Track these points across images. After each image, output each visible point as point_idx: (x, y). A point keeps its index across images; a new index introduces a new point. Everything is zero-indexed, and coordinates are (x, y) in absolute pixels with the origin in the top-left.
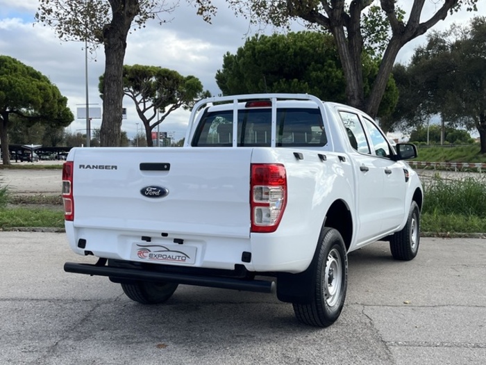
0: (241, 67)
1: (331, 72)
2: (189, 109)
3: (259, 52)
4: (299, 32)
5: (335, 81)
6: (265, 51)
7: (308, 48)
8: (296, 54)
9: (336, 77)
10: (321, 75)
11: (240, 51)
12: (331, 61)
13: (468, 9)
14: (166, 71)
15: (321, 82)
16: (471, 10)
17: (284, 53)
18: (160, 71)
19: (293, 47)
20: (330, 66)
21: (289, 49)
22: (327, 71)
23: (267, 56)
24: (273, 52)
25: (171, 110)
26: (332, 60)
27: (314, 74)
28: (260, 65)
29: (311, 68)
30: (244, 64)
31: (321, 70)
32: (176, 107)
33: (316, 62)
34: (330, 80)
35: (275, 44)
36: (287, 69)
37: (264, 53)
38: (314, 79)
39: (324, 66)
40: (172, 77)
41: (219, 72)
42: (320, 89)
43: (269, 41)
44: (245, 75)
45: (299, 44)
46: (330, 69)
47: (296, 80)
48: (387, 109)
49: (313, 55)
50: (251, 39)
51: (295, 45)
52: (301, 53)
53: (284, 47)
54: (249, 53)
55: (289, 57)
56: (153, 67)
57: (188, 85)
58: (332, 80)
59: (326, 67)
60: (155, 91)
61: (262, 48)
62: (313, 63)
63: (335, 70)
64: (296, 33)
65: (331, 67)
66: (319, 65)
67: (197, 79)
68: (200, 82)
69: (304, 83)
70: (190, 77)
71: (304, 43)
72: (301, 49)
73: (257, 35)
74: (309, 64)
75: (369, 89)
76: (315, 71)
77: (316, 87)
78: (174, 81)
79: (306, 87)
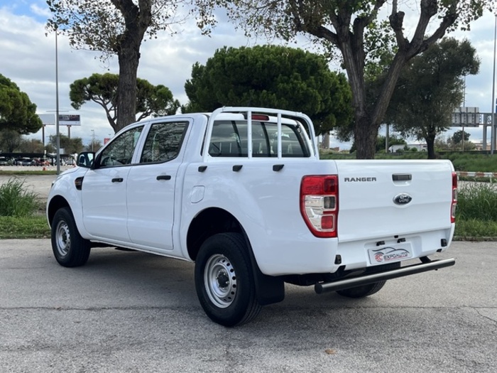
0: (211, 77)
1: (296, 85)
3: (229, 63)
4: (264, 46)
6: (234, 63)
7: (275, 61)
8: (264, 67)
9: (302, 89)
10: (288, 87)
11: (210, 62)
12: (296, 74)
13: (462, 29)
15: (287, 93)
16: (465, 29)
17: (253, 65)
19: (262, 60)
20: (296, 78)
21: (257, 61)
22: (292, 83)
23: (236, 67)
24: (242, 63)
25: (141, 118)
26: (298, 73)
27: (281, 85)
28: (229, 76)
29: (279, 79)
30: (214, 74)
31: (287, 82)
32: (147, 115)
33: (283, 74)
34: (296, 92)
35: (244, 56)
36: (255, 80)
37: (233, 65)
38: (281, 90)
39: (290, 78)
40: (143, 86)
41: (188, 81)
42: (286, 99)
43: (238, 53)
44: (215, 86)
45: (267, 57)
46: (295, 81)
47: (264, 91)
48: (346, 120)
49: (279, 68)
50: (220, 50)
51: (263, 57)
52: (269, 65)
53: (253, 59)
54: (219, 64)
55: (257, 70)
57: (160, 93)
58: (298, 91)
59: (292, 79)
61: (231, 60)
62: (280, 75)
63: (300, 82)
64: (261, 46)
65: (297, 80)
66: (286, 78)
67: (167, 89)
68: (170, 91)
69: (272, 94)
70: (160, 87)
71: (271, 56)
72: (268, 61)
73: (225, 47)
74: (277, 76)
75: (330, 101)
76: (282, 82)
77: (283, 98)
78: (144, 89)
79: (273, 98)
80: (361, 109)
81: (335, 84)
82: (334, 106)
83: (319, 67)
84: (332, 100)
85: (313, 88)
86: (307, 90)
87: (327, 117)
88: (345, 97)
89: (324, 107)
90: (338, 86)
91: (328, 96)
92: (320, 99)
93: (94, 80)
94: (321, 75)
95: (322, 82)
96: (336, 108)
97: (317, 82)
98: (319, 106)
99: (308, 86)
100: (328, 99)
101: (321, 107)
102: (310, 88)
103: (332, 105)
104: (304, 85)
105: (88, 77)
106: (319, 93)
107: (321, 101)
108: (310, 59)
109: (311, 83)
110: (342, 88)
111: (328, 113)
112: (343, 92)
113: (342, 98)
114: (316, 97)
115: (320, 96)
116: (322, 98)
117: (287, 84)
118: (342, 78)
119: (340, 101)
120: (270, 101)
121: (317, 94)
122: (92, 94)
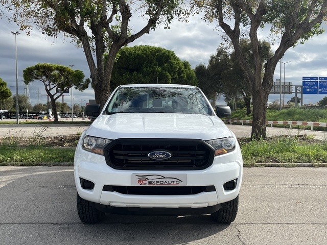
1: (155, 69)
2: (78, 89)
5: (158, 73)
7: (143, 55)
8: (135, 58)
10: (149, 70)
14: (61, 67)
15: (150, 74)
17: (129, 57)
18: (58, 67)
19: (134, 54)
21: (131, 54)
22: (153, 68)
25: (66, 89)
26: (157, 61)
27: (145, 69)
29: (144, 65)
32: (69, 88)
33: (148, 62)
34: (155, 73)
36: (131, 66)
38: (146, 72)
45: (137, 52)
46: (155, 67)
47: (135, 72)
49: (145, 59)
51: (135, 52)
52: (138, 57)
53: (128, 54)
55: (131, 59)
57: (75, 75)
59: (152, 65)
60: (58, 78)
62: (146, 63)
63: (157, 67)
65: (156, 65)
66: (149, 64)
67: (81, 72)
68: (83, 74)
69: (140, 74)
70: (77, 71)
71: (140, 52)
72: (138, 55)
76: (147, 67)
77: (147, 77)
78: (67, 72)
79: (141, 77)
81: (180, 68)
83: (170, 58)
84: (179, 78)
85: (166, 70)
88: (188, 76)
89: (173, 82)
90: (183, 69)
91: (176, 75)
92: (170, 77)
94: (171, 63)
95: (172, 67)
97: (168, 67)
99: (163, 69)
100: (176, 77)
102: (163, 71)
104: (160, 69)
105: (34, 66)
106: (170, 74)
107: (171, 80)
108: (164, 53)
109: (165, 68)
110: (186, 71)
112: (187, 73)
114: (167, 76)
115: (170, 75)
116: (172, 76)
117: (150, 68)
118: (186, 65)
119: (185, 78)
120: (139, 78)
121: (168, 74)
122: (38, 76)
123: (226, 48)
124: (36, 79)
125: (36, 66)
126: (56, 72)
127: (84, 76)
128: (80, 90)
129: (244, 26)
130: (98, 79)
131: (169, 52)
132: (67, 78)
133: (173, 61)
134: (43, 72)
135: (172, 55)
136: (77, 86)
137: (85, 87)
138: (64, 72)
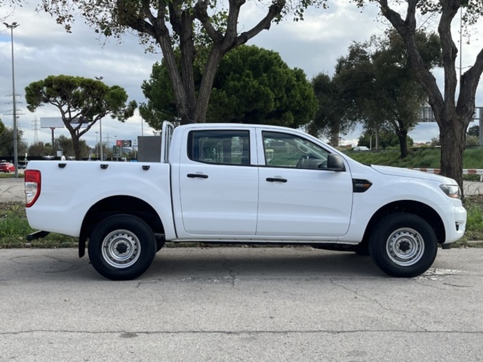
1: (248, 82)
2: (117, 118)
5: (252, 90)
9: (254, 88)
10: (238, 84)
12: (248, 71)
13: (294, 19)
14: (90, 81)
15: (238, 91)
18: (83, 82)
20: (248, 76)
22: (244, 81)
25: (97, 119)
26: (250, 70)
27: (231, 83)
29: (229, 78)
31: (239, 80)
32: (102, 116)
33: (235, 72)
34: (247, 90)
38: (232, 88)
40: (97, 87)
41: (145, 82)
42: (238, 97)
46: (247, 79)
47: (215, 89)
49: (231, 65)
56: (78, 78)
58: (249, 90)
59: (244, 77)
60: (83, 100)
62: (232, 73)
63: (252, 79)
66: (237, 75)
67: (123, 89)
68: (125, 92)
69: (222, 91)
70: (115, 87)
74: (229, 74)
75: (285, 98)
76: (233, 80)
77: (233, 96)
78: (99, 90)
79: (223, 96)
80: (184, 106)
81: (289, 81)
82: (290, 103)
83: (272, 64)
84: (288, 97)
85: (265, 85)
86: (259, 87)
87: (283, 115)
88: (302, 94)
89: (278, 105)
90: (294, 82)
91: (283, 93)
92: (272, 96)
93: (49, 82)
94: (275, 72)
95: (275, 79)
96: (292, 105)
97: (270, 80)
98: (273, 104)
99: (260, 84)
100: (282, 97)
101: (275, 105)
102: (262, 86)
103: (288, 103)
104: (255, 83)
105: (43, 80)
106: (272, 90)
107: (275, 101)
108: (263, 56)
109: (263, 80)
110: (298, 86)
111: (285, 111)
112: (300, 89)
113: (298, 95)
114: (268, 95)
115: (272, 93)
116: (276, 95)
117: (239, 81)
118: (299, 75)
119: (297, 99)
120: (220, 98)
121: (269, 91)
122: (49, 96)
123: (365, 46)
124: (46, 101)
125: (46, 80)
126: (80, 90)
127: (127, 96)
128: (119, 119)
129: (423, 14)
130: (187, 105)
131: (271, 53)
132: (98, 100)
133: (278, 69)
134: (58, 90)
135: (275, 58)
136: (115, 112)
137: (129, 114)
138: (93, 89)
